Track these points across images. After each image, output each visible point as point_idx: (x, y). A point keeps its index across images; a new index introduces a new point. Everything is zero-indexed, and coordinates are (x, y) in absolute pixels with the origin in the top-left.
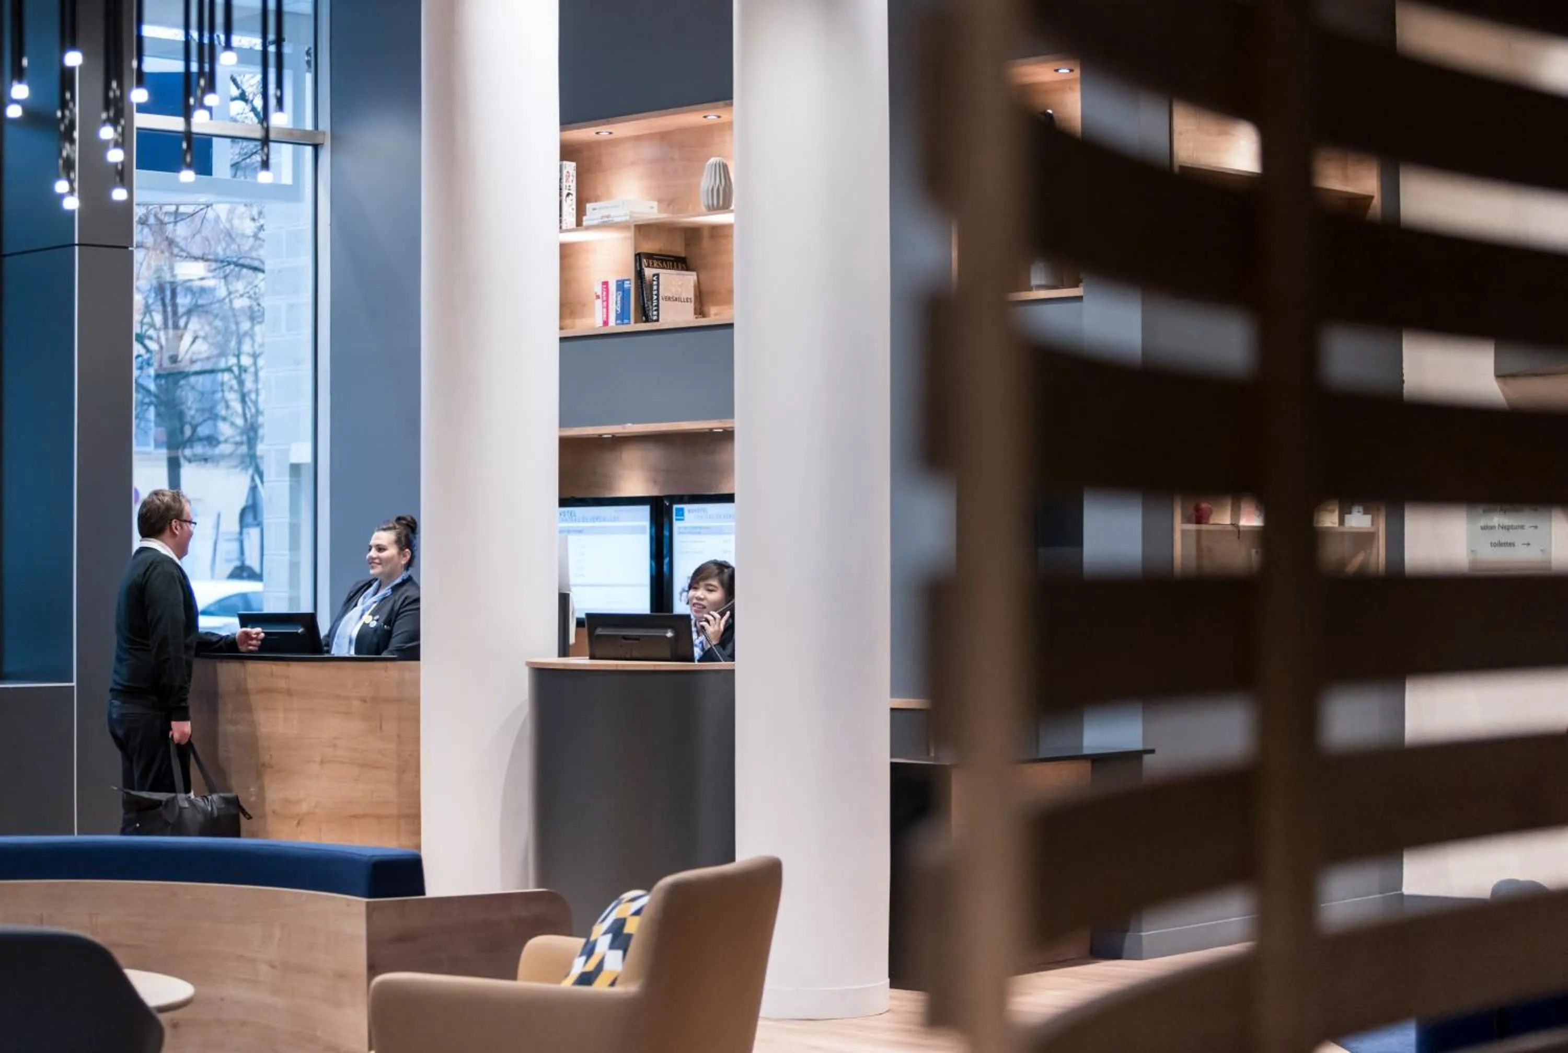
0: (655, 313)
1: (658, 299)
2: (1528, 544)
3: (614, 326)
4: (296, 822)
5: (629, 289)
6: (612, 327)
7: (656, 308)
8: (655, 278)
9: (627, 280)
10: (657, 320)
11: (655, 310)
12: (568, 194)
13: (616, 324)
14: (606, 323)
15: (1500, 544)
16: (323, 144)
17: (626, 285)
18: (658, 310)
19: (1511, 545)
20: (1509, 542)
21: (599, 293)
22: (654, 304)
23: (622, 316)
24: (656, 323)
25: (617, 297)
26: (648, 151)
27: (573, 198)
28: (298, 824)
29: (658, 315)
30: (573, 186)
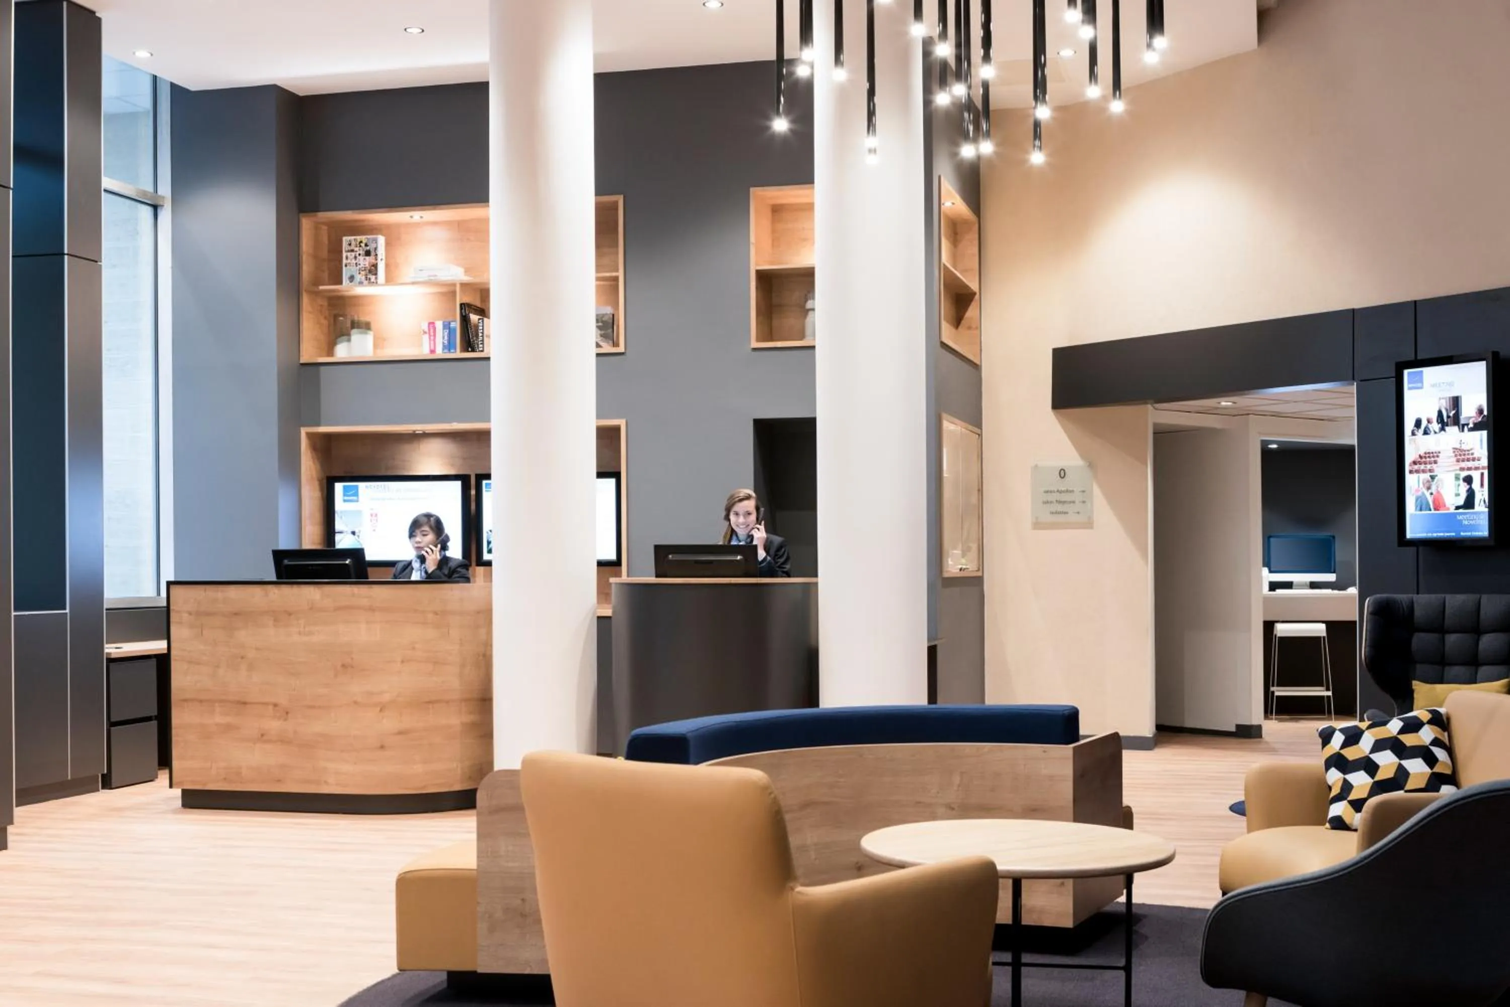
0: (481, 346)
1: (483, 336)
2: (1078, 513)
3: (440, 353)
4: (379, 709)
5: (455, 329)
6: (439, 354)
7: (481, 342)
8: (480, 321)
9: (452, 321)
10: (482, 351)
11: (481, 344)
12: (381, 260)
13: (443, 352)
14: (433, 351)
15: (1057, 513)
16: (163, 206)
17: (453, 325)
18: (483, 344)
19: (1066, 513)
20: (1064, 511)
21: (426, 330)
22: (480, 340)
23: (449, 346)
24: (482, 353)
25: (443, 333)
26: (441, 234)
27: (384, 262)
28: (381, 710)
29: (483, 347)
30: (384, 254)
